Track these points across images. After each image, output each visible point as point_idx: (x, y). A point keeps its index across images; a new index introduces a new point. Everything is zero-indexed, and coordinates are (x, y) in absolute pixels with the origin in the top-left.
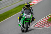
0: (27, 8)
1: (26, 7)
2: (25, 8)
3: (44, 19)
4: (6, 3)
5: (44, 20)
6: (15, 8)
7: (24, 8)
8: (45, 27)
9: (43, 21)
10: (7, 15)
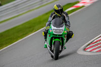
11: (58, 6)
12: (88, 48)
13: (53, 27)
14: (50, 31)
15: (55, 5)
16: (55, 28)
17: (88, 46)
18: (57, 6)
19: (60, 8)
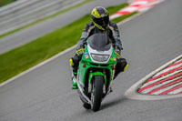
0: (100, 28)
1: (96, 24)
2: (91, 28)
3: (173, 64)
4: (36, 10)
5: (172, 68)
6: (70, 26)
7: (88, 27)
8: (175, 92)
9: (169, 72)
10: (40, 51)
11: (100, 11)
12: (144, 88)
13: (90, 50)
14: (86, 57)
15: (95, 10)
16: (95, 52)
17: (145, 85)
18: (98, 10)
19: (103, 15)
